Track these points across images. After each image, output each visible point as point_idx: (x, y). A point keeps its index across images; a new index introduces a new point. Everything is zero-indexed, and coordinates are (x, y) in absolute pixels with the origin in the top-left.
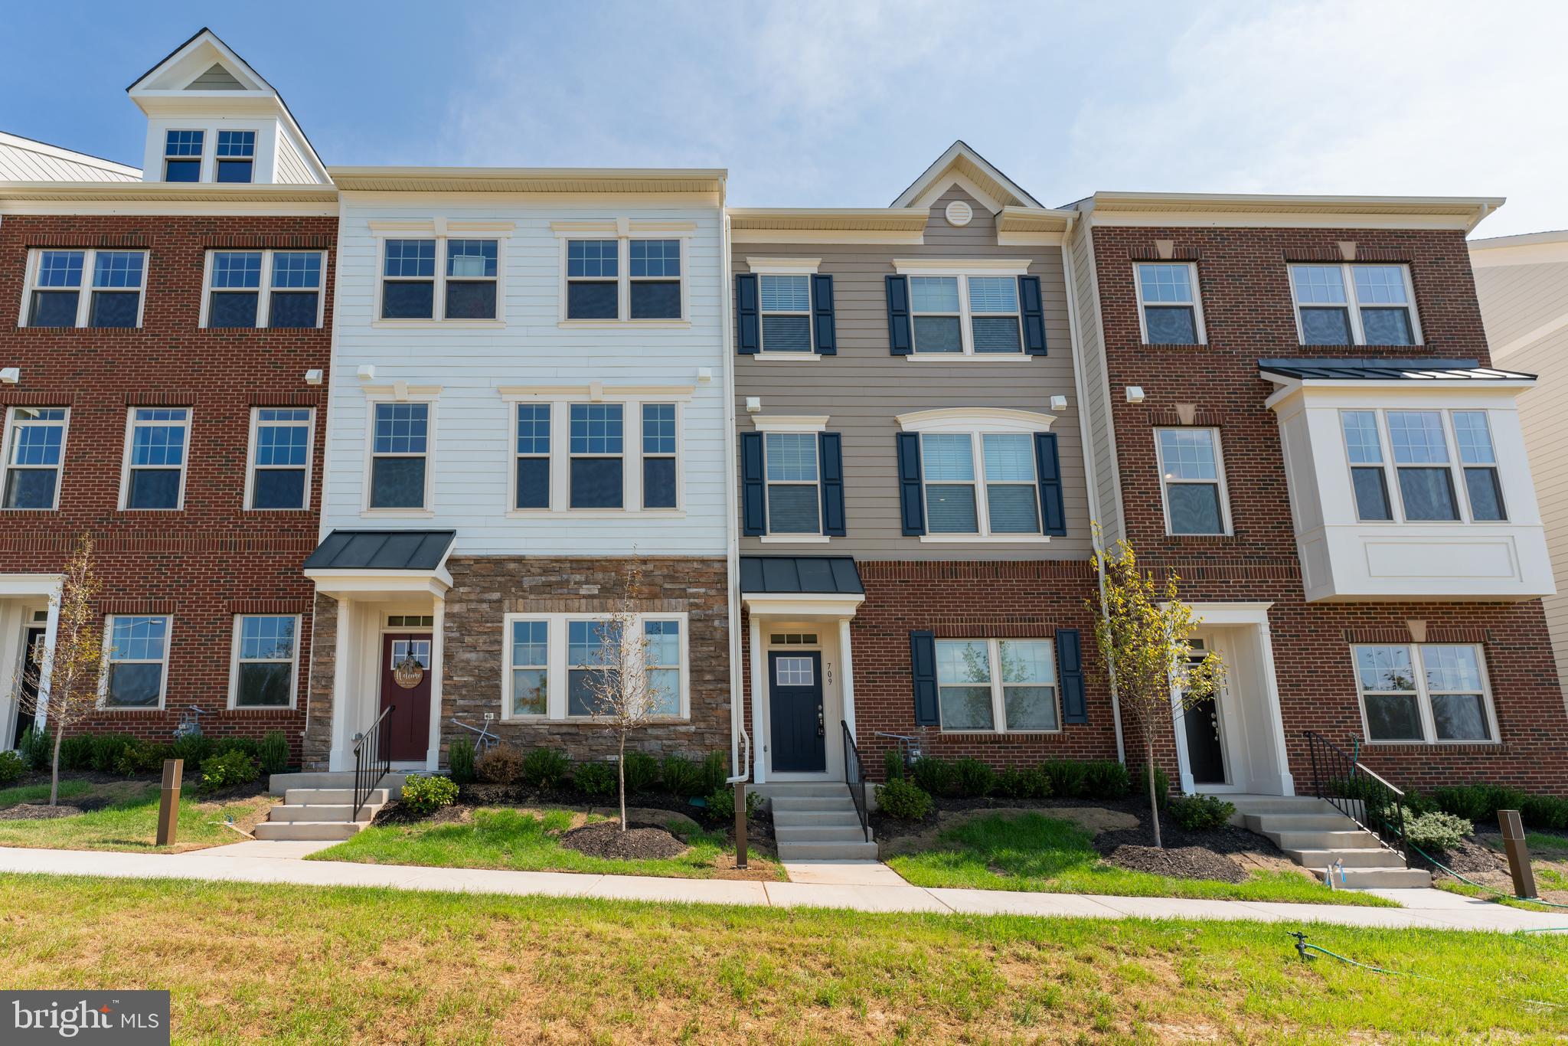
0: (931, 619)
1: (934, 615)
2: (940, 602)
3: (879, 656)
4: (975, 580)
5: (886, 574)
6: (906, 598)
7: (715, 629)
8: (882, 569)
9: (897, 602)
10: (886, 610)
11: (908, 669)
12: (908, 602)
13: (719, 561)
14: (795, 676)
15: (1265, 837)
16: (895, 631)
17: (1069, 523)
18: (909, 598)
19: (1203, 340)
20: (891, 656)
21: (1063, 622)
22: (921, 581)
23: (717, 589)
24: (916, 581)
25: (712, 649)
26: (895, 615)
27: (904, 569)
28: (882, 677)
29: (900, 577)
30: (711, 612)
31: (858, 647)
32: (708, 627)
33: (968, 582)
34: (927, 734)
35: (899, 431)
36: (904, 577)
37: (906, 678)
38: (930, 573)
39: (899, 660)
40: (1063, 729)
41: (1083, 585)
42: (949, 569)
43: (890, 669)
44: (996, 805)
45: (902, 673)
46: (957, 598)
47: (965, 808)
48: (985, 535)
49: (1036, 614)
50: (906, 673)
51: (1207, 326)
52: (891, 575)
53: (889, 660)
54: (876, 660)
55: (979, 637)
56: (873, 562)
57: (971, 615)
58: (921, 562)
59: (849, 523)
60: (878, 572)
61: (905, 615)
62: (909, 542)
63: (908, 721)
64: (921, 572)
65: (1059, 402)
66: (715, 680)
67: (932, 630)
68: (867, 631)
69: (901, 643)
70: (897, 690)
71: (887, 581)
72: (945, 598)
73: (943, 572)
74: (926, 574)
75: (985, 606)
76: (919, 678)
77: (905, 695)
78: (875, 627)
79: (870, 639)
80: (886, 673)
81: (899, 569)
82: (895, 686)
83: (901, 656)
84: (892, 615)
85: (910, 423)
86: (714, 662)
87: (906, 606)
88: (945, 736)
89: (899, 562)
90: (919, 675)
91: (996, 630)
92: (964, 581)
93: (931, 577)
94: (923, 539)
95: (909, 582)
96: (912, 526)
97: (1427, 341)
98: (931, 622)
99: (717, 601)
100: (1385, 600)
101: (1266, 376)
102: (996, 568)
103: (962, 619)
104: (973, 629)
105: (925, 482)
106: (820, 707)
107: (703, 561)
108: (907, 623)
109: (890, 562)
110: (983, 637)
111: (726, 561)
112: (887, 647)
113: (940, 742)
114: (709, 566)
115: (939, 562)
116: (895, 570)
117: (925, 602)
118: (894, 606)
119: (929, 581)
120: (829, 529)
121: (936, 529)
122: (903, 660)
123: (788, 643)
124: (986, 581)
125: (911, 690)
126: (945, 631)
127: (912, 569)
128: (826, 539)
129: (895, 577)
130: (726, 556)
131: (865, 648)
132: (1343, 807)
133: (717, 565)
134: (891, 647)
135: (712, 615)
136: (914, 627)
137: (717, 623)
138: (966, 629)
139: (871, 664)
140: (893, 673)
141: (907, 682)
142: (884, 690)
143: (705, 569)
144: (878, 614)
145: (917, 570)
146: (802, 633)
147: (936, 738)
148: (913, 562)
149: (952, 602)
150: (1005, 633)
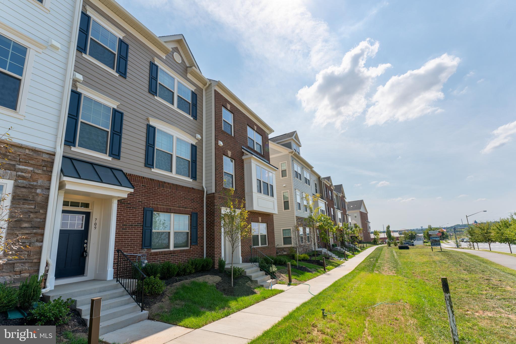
0: (153, 203)
1: (154, 202)
2: (157, 197)
3: (129, 217)
4: (170, 190)
5: (137, 181)
6: (144, 193)
7: (37, 194)
8: (135, 179)
9: (140, 194)
10: (135, 197)
11: (141, 224)
12: (145, 195)
13: (48, 154)
14: (73, 225)
15: (247, 277)
16: (137, 207)
17: (198, 177)
18: (145, 193)
19: (233, 135)
20: (135, 218)
21: (194, 210)
22: (151, 187)
23: (43, 171)
24: (149, 187)
25: (33, 207)
26: (138, 199)
27: (145, 181)
28: (130, 227)
29: (143, 184)
30: (35, 183)
31: (120, 213)
32: (31, 193)
33: (167, 190)
34: (146, 252)
35: (148, 123)
36: (144, 184)
37: (140, 228)
38: (155, 184)
39: (138, 220)
40: (190, 247)
41: (200, 198)
42: (162, 184)
43: (134, 223)
44: (180, 280)
45: (138, 226)
46: (163, 196)
47: (170, 284)
48: (173, 174)
49: (187, 206)
50: (140, 226)
51: (234, 132)
52: (139, 182)
53: (134, 219)
54: (128, 219)
55: (169, 212)
56: (132, 175)
57: (167, 203)
58: (152, 179)
59: (122, 154)
60: (133, 180)
61: (143, 200)
62: (147, 170)
63: (139, 247)
64: (151, 183)
65: (199, 136)
66: (31, 227)
67: (152, 208)
68: (125, 205)
69: (140, 212)
70: (136, 233)
71: (137, 184)
72: (159, 195)
73: (159, 185)
74: (153, 184)
75: (172, 201)
76: (146, 228)
77: (139, 235)
78: (129, 204)
79: (126, 209)
80: (131, 225)
81: (143, 180)
82: (135, 231)
83: (139, 218)
84: (137, 199)
85: (153, 122)
86: (32, 216)
87: (143, 196)
88: (153, 253)
89: (143, 177)
90: (146, 227)
91: (175, 210)
92: (166, 190)
93: (155, 186)
94: (153, 170)
95: (146, 186)
96: (149, 163)
97: (263, 154)
98: (153, 204)
99: (41, 178)
100: (256, 212)
101: (243, 150)
102: (176, 187)
103: (164, 205)
104: (167, 209)
105: (156, 147)
106: (86, 241)
107: (34, 151)
108: (143, 204)
109: (140, 176)
110: (170, 212)
111: (54, 155)
112: (133, 214)
113: (151, 255)
114: (39, 155)
115: (158, 181)
116: (141, 180)
117: (151, 196)
118: (138, 196)
119: (154, 188)
120: (112, 154)
121: (158, 167)
122: (140, 220)
123: (70, 206)
124: (173, 191)
125: (141, 233)
126: (157, 208)
127: (148, 181)
128: (110, 159)
129: (141, 183)
130: (55, 153)
131: (123, 213)
132: (256, 265)
133: (45, 157)
134: (135, 214)
135: (36, 186)
136: (146, 206)
137: (39, 191)
138: (165, 209)
139: (125, 221)
140: (135, 225)
141: (140, 229)
142: (130, 233)
143: (35, 155)
144: (131, 198)
145: (150, 182)
146: (80, 202)
147: (149, 254)
148: (149, 178)
149: (161, 197)
150: (177, 212)
